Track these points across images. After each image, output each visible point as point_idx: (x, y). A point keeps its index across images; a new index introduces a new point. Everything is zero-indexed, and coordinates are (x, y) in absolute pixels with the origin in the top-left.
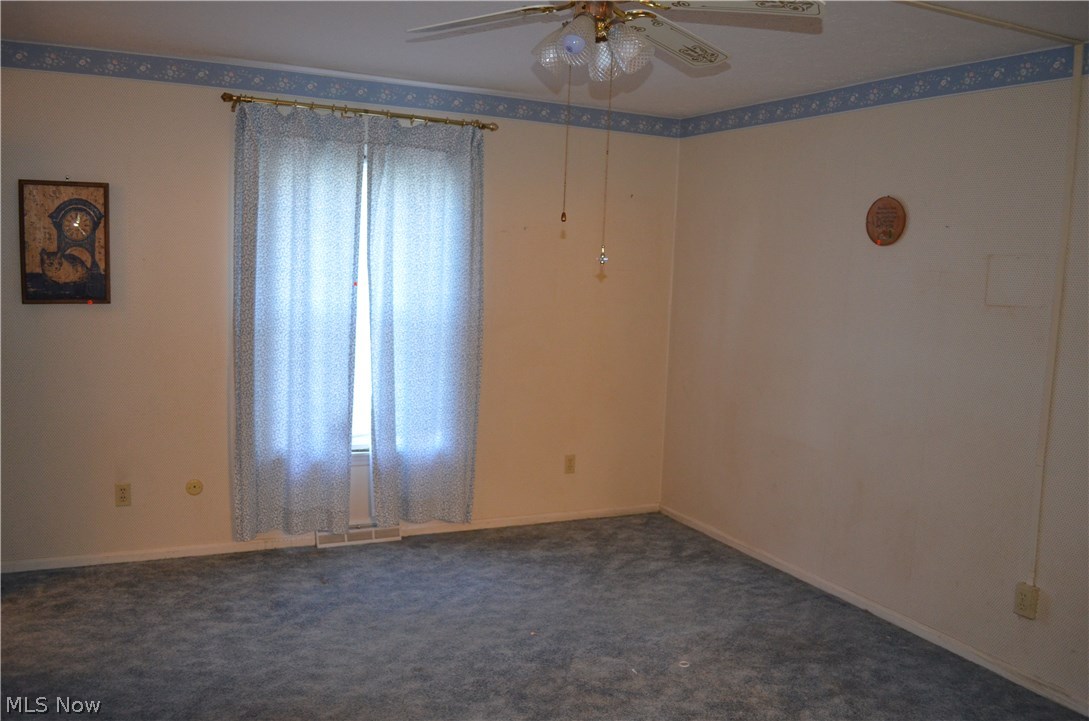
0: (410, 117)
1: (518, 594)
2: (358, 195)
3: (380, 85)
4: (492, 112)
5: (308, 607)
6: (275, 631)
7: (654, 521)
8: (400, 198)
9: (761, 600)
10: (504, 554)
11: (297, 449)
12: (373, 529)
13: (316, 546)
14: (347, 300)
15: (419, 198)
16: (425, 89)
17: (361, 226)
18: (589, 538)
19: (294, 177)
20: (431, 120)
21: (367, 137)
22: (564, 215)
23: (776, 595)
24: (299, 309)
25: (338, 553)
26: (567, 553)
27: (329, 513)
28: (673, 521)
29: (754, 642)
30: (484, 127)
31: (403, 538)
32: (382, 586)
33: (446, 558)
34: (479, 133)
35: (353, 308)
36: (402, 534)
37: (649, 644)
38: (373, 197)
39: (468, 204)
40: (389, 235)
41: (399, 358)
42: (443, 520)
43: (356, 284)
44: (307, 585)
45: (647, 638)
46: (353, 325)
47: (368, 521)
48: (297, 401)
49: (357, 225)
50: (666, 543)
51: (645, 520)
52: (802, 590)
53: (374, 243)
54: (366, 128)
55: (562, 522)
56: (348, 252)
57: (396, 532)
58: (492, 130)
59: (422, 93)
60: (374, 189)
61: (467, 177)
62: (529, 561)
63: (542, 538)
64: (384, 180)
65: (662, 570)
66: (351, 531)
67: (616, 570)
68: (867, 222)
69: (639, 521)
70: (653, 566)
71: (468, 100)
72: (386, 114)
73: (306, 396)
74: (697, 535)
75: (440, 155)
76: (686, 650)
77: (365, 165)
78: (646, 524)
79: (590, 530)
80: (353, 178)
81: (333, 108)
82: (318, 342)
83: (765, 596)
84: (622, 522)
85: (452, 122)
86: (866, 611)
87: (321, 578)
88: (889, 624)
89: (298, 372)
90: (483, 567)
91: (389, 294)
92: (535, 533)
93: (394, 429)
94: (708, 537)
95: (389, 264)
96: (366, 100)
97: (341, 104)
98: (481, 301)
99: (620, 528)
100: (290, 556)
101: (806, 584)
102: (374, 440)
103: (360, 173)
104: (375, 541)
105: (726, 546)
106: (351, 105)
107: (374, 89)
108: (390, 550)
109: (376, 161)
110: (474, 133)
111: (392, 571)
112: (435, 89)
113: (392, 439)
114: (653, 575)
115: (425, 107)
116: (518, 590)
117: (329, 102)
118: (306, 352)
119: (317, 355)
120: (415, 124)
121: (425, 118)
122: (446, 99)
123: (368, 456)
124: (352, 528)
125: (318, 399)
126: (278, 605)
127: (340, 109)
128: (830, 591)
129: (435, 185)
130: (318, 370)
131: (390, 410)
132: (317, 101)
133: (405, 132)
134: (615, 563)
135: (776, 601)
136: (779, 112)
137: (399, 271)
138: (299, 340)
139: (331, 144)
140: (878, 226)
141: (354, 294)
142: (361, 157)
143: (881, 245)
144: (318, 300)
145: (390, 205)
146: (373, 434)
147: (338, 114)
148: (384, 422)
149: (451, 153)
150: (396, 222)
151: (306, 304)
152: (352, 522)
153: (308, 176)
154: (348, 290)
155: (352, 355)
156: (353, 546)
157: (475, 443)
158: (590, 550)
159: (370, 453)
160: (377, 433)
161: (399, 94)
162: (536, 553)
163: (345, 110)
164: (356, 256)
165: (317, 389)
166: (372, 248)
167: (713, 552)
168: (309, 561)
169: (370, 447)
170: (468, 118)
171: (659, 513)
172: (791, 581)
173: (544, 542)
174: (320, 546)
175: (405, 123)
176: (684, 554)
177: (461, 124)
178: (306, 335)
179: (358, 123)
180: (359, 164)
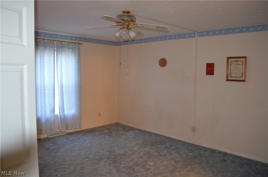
0: (65, 42)
1: (97, 141)
2: (54, 59)
3: (57, 35)
4: (81, 41)
5: (54, 149)
6: (50, 154)
7: (117, 124)
8: (63, 59)
9: (144, 136)
10: (90, 134)
11: (43, 115)
12: (60, 132)
13: (48, 137)
14: (53, 82)
15: (67, 59)
16: (67, 35)
17: (55, 66)
18: (106, 129)
19: (40, 55)
20: (69, 42)
21: (56, 46)
22: (120, 64)
23: (147, 135)
24: (42, 84)
25: (54, 138)
26: (103, 132)
27: (51, 130)
28: (121, 124)
29: (147, 143)
30: (80, 44)
31: (67, 133)
32: (68, 143)
33: (78, 136)
34: (79, 45)
35: (54, 83)
36: (66, 133)
37: (128, 146)
38: (58, 59)
39: (78, 60)
40: (61, 67)
41: (64, 94)
42: (75, 129)
43: (54, 78)
44: (51, 145)
45: (127, 145)
46: (54, 87)
47: (59, 130)
48: (43, 105)
49: (54, 65)
50: (122, 128)
51: (115, 125)
52: (151, 134)
53: (58, 69)
54: (56, 44)
55: (99, 127)
56: (53, 71)
57: (65, 132)
58: (82, 44)
59: (66, 37)
60: (58, 57)
61: (77, 55)
62: (96, 135)
63: (96, 130)
64: (60, 55)
65: (123, 133)
66: (56, 133)
67: (115, 134)
68: (159, 63)
69: (114, 125)
70: (121, 133)
71: (76, 38)
72: (60, 41)
73: (45, 104)
74: (127, 126)
75: (71, 50)
76: (135, 146)
77: (56, 52)
78: (116, 125)
79: (105, 128)
80: (53, 55)
81: (48, 40)
82: (47, 91)
83: (145, 135)
84: (111, 125)
85: (74, 43)
86: (164, 136)
87: (53, 143)
88: (169, 137)
89: (43, 98)
90: (87, 137)
91: (62, 80)
92: (94, 129)
93: (64, 110)
94: (129, 126)
95: (61, 74)
96: (54, 38)
97: (50, 39)
98: (81, 81)
99: (111, 127)
100: (43, 140)
101: (151, 132)
102: (60, 112)
103: (54, 54)
104: (61, 135)
105: (133, 128)
106: (52, 39)
107: (56, 36)
108: (65, 136)
109: (58, 51)
110: (78, 45)
111: (68, 140)
112: (69, 36)
113: (64, 112)
114: (122, 134)
115: (67, 39)
116: (97, 140)
117: (48, 38)
118: (44, 94)
119: (47, 94)
120: (66, 43)
121: (68, 42)
122: (71, 38)
123: (58, 116)
124: (56, 132)
125: (47, 104)
126: (47, 149)
127: (50, 40)
128: (156, 133)
129: (70, 56)
130: (47, 98)
131: (63, 106)
132: (45, 38)
133: (64, 45)
134: (114, 133)
135: (147, 136)
136: (139, 41)
137: (64, 75)
138: (43, 91)
139: (48, 48)
140: (161, 63)
141: (54, 80)
142: (54, 50)
143: (162, 67)
144: (46, 82)
145: (61, 61)
146: (59, 111)
147: (49, 41)
148: (62, 108)
149: (73, 49)
150: (62, 64)
151: (44, 83)
152: (56, 131)
153: (44, 55)
154: (53, 80)
155: (54, 94)
156: (56, 136)
157: (81, 111)
158: (107, 131)
159: (59, 115)
160: (60, 111)
161: (62, 37)
162: (97, 133)
163: (51, 40)
164: (54, 72)
165: (47, 102)
166: (58, 70)
167: (131, 129)
168: (48, 140)
169: (59, 114)
170: (77, 42)
171: (117, 123)
172: (148, 132)
173: (97, 131)
174: (49, 137)
175: (64, 43)
176: (126, 130)
177: (75, 43)
178: (44, 90)
179: (54, 43)
180: (54, 52)
